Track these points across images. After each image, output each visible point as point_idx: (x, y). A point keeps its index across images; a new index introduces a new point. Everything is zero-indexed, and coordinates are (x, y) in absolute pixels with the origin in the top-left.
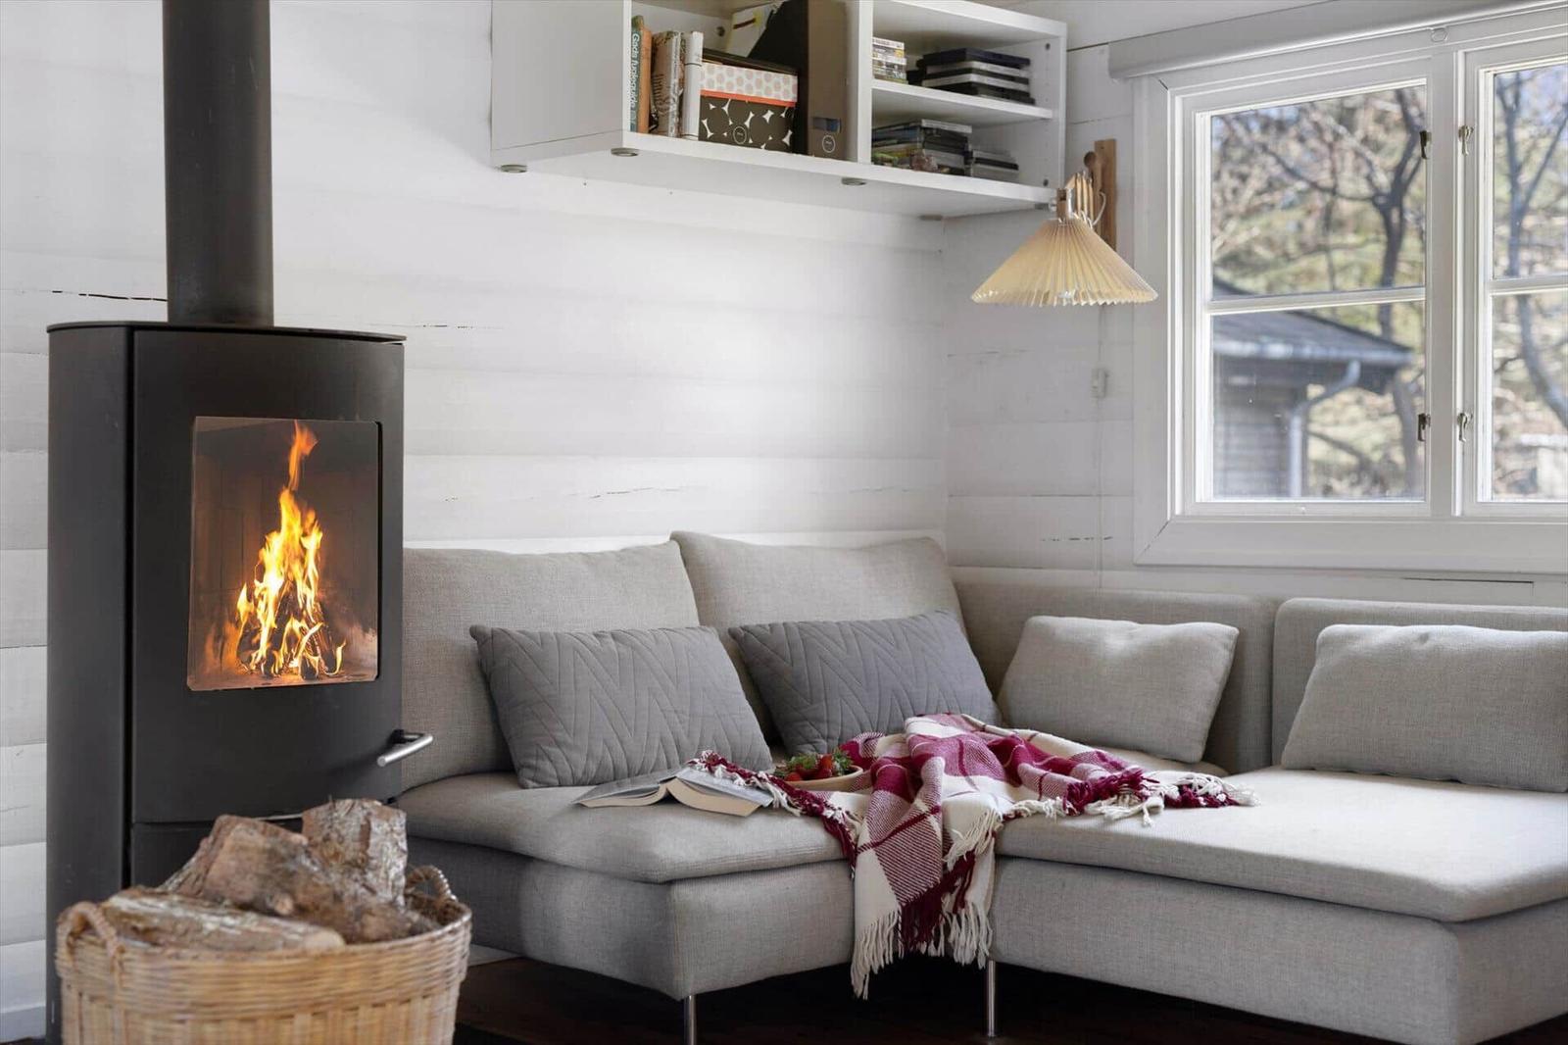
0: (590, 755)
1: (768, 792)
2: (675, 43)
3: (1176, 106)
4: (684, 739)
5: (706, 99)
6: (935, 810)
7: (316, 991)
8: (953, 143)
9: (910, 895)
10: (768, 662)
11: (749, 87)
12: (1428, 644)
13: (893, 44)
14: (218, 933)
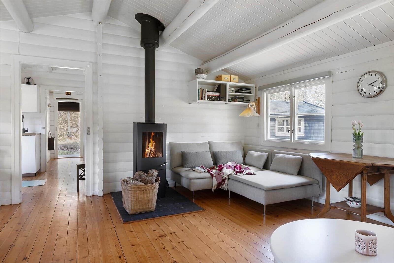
0: (191, 165)
1: (205, 170)
2: (204, 91)
3: (266, 94)
4: (203, 164)
5: (208, 96)
6: (222, 173)
7: (139, 189)
8: (242, 98)
9: (218, 182)
10: (216, 155)
11: (213, 94)
12: (285, 157)
13: (233, 88)
14: (132, 182)
